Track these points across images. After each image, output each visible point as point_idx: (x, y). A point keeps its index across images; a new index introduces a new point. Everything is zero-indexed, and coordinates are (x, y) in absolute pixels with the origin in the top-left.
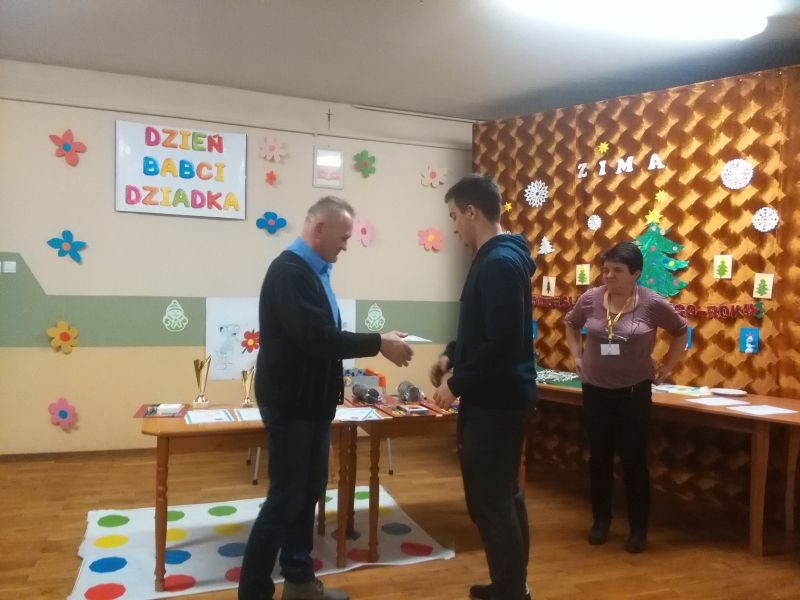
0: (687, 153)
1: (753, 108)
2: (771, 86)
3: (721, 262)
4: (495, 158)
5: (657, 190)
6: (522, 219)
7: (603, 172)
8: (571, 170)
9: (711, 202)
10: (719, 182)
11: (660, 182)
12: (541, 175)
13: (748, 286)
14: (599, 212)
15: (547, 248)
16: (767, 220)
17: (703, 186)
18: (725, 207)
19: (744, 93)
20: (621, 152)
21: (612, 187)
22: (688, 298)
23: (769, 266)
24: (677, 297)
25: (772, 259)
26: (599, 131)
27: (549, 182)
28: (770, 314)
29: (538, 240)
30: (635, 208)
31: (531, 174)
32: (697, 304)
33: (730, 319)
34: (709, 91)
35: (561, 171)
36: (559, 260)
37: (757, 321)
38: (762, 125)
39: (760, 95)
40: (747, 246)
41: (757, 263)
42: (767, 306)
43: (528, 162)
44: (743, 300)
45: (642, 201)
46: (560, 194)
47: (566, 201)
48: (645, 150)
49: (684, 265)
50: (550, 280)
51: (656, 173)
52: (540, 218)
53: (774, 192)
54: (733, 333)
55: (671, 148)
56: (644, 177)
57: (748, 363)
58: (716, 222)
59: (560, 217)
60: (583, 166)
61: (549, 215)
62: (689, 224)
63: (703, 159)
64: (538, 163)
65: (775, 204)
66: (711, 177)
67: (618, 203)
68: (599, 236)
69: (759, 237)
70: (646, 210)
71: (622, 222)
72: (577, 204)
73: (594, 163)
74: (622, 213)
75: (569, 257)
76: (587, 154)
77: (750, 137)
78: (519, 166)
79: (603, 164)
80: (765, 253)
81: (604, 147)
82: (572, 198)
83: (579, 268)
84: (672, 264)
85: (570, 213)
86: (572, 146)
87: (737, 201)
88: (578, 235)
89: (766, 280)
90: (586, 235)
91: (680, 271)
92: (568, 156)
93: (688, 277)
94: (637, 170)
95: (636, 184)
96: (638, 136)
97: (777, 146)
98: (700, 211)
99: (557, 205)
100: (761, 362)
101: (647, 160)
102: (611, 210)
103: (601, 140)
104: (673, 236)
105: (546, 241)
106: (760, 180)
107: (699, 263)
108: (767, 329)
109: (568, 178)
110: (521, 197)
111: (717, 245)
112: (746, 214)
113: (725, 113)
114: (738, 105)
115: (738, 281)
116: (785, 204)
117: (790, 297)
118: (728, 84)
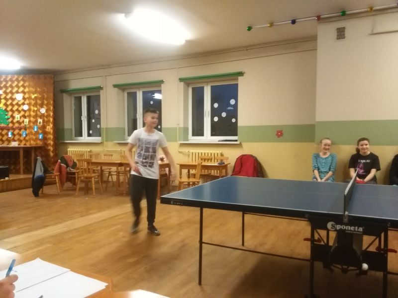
0: (8, 91)
1: (22, 83)
2: (25, 79)
3: (17, 117)
5: (2, 99)
9: (14, 103)
10: (15, 99)
11: (2, 97)
13: (23, 122)
16: (26, 107)
17: (13, 99)
18: (17, 104)
19: (20, 79)
22: (11, 125)
23: (27, 117)
24: (8, 125)
25: (28, 116)
28: (28, 128)
32: (13, 126)
33: (20, 129)
37: (25, 129)
38: (23, 86)
39: (23, 80)
40: (22, 113)
41: (24, 117)
42: (27, 126)
44: (22, 125)
49: (9, 117)
51: (1, 95)
53: (27, 102)
54: (21, 132)
55: (4, 89)
57: (25, 139)
58: (15, 108)
62: (9, 108)
63: (12, 93)
65: (27, 104)
66: (14, 97)
69: (25, 111)
77: (21, 89)
80: (26, 115)
84: (6, 117)
87: (20, 103)
89: (27, 120)
91: (8, 119)
93: (10, 120)
97: (27, 92)
98: (12, 104)
100: (27, 138)
104: (6, 110)
106: (24, 99)
107: (13, 117)
108: (27, 131)
111: (16, 113)
112: (22, 106)
113: (16, 83)
114: (19, 82)
115: (21, 121)
116: (29, 104)
117: (32, 124)
118: (16, 77)
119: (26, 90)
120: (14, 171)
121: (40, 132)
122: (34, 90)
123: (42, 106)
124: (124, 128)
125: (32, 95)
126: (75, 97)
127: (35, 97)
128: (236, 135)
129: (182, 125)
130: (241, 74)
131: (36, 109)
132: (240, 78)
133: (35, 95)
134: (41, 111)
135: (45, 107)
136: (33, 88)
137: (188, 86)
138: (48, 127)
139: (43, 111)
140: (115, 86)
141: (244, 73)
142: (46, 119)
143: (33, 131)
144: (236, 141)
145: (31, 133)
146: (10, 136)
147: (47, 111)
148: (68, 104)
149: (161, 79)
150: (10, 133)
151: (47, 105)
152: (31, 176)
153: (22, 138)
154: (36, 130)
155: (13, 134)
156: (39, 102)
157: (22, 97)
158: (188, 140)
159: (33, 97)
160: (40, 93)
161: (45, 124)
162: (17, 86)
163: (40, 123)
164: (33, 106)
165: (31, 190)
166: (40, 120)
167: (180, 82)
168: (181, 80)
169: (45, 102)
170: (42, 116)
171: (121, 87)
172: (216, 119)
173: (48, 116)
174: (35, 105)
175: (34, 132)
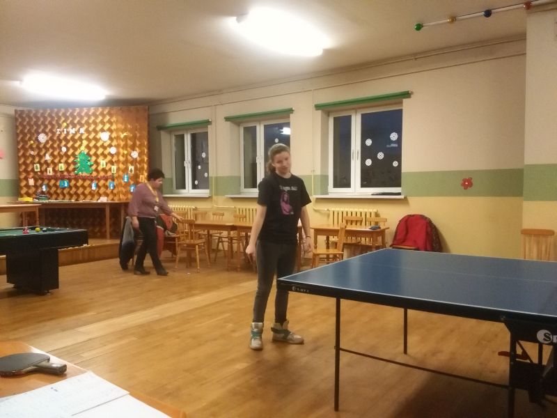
0: (91, 129)
1: (107, 118)
2: (112, 112)
3: (103, 163)
4: (25, 123)
5: (83, 140)
6: (38, 147)
7: (65, 132)
8: (54, 130)
9: (99, 145)
10: (100, 139)
11: (84, 137)
12: (44, 131)
13: (110, 169)
14: (65, 146)
15: (48, 158)
16: (113, 150)
17: (97, 140)
18: (103, 146)
19: (105, 113)
20: (71, 126)
21: (69, 138)
22: (94, 174)
23: (115, 164)
24: (91, 174)
25: (116, 162)
26: (63, 119)
27: (47, 134)
28: (117, 178)
29: (45, 155)
30: (77, 145)
31: (40, 130)
32: (97, 176)
33: (106, 180)
34: (96, 111)
35: (51, 131)
36: (53, 162)
37: (113, 180)
38: (110, 122)
39: (109, 114)
40: (109, 158)
41: (112, 163)
42: (115, 175)
43: (38, 127)
44: (109, 174)
45: (79, 143)
46: (51, 139)
47: (54, 142)
48: (78, 127)
49: (92, 163)
50: (50, 169)
51: (82, 134)
52: (45, 147)
53: (114, 143)
54: (108, 184)
55: (86, 127)
56: (78, 135)
57: (112, 192)
58: (100, 151)
59: (52, 147)
60: (58, 130)
61: (48, 146)
62: (92, 152)
63: (95, 131)
64: (42, 127)
65: (115, 146)
66: (98, 137)
67: (71, 143)
68: (66, 154)
69: (112, 156)
70: (80, 146)
71: (73, 149)
72: (58, 142)
73: (62, 129)
74: (73, 147)
75: (56, 161)
76: (60, 126)
77: (106, 127)
78: (35, 128)
79: (65, 130)
80: (114, 160)
81: (65, 124)
82: (55, 141)
83: (60, 164)
84: (89, 163)
85: (55, 146)
86: (54, 122)
87: (106, 145)
88: (59, 153)
89: (114, 168)
90: (61, 153)
91: (91, 166)
92: (53, 126)
93: (94, 167)
94: (76, 133)
95: (76, 137)
96: (76, 122)
97: (114, 129)
98: (95, 147)
99: (50, 143)
100: (115, 191)
101: (79, 130)
102: (69, 145)
103: (64, 122)
104: (88, 154)
105: (47, 155)
106: (111, 138)
107: (97, 163)
108: (116, 182)
109: (54, 134)
110: (37, 139)
111: (101, 158)
112: (108, 148)
113: (100, 118)
114: (104, 116)
115: (107, 169)
116: (117, 146)
117: (121, 173)
118: (100, 110)
119: (114, 127)
120: (99, 234)
121: (132, 182)
122: (123, 127)
123: (133, 148)
124: (240, 177)
125: (121, 133)
126: (176, 136)
127: (125, 136)
128: (399, 185)
129: (318, 172)
130: (407, 95)
131: (126, 152)
132: (405, 101)
133: (125, 134)
134: (132, 154)
135: (137, 149)
136: (122, 124)
137: (329, 116)
138: (141, 176)
139: (135, 154)
140: (227, 119)
141: (412, 93)
142: (138, 166)
143: (123, 181)
144: (399, 194)
145: (120, 184)
146: (94, 188)
147: (140, 155)
148: (167, 145)
149: (290, 107)
150: (93, 185)
151: (140, 146)
152: (118, 242)
153: (109, 191)
154: (126, 180)
155: (97, 186)
156: (130, 143)
157: (108, 137)
158: (327, 194)
159: (122, 136)
160: (130, 131)
161: (138, 172)
162: (103, 123)
163: (131, 171)
164: (123, 148)
165: (118, 260)
166: (131, 167)
167: (317, 110)
168: (318, 107)
169: (138, 143)
170: (134, 162)
171: (235, 120)
172: (369, 162)
173: (142, 161)
174: (125, 147)
175: (123, 183)
